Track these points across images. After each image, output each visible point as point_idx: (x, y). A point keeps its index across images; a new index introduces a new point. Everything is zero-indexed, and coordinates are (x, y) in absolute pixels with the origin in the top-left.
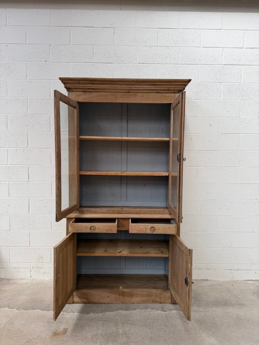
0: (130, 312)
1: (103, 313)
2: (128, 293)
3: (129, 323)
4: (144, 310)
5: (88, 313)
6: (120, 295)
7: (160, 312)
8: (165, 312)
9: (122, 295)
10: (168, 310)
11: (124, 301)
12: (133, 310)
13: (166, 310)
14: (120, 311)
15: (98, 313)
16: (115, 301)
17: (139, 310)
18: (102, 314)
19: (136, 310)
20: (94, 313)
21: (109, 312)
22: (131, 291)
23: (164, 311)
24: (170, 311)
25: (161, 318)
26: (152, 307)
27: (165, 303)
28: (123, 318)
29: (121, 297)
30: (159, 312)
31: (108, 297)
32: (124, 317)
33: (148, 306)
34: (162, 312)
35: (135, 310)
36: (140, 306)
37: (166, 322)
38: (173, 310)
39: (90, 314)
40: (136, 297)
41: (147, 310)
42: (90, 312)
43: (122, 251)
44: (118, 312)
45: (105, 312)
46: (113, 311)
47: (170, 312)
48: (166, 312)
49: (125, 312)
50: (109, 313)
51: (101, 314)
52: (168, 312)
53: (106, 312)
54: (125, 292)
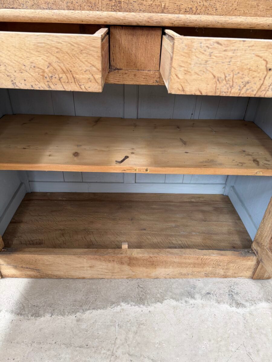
0: (151, 308)
1: (78, 314)
2: (143, 260)
3: (149, 358)
4: (186, 302)
5: (37, 315)
6: (122, 263)
7: (228, 306)
8: (241, 310)
9: (129, 264)
10: (247, 301)
11: (134, 273)
12: (156, 303)
13: (243, 302)
14: (122, 304)
15: (63, 314)
16: (111, 274)
17: (174, 303)
18: (73, 317)
19: (165, 302)
20: (52, 315)
21: (94, 309)
22: (152, 256)
23: (238, 305)
24: (252, 305)
25: (236, 333)
26: (204, 292)
27: (235, 277)
28: (131, 335)
29: (126, 268)
30: (225, 307)
31: (90, 267)
32: (134, 329)
33: (194, 287)
34: (234, 309)
35: (162, 303)
36: (174, 286)
37: (251, 351)
38: (260, 300)
39: (42, 319)
40: (165, 268)
41: (192, 301)
42: (41, 312)
43: (127, 157)
44: (118, 308)
45: (84, 311)
46: (104, 308)
47: (253, 308)
48: (244, 309)
49: (137, 308)
50: (94, 312)
51: (70, 317)
52: (248, 310)
53: (87, 310)
54: (137, 259)
